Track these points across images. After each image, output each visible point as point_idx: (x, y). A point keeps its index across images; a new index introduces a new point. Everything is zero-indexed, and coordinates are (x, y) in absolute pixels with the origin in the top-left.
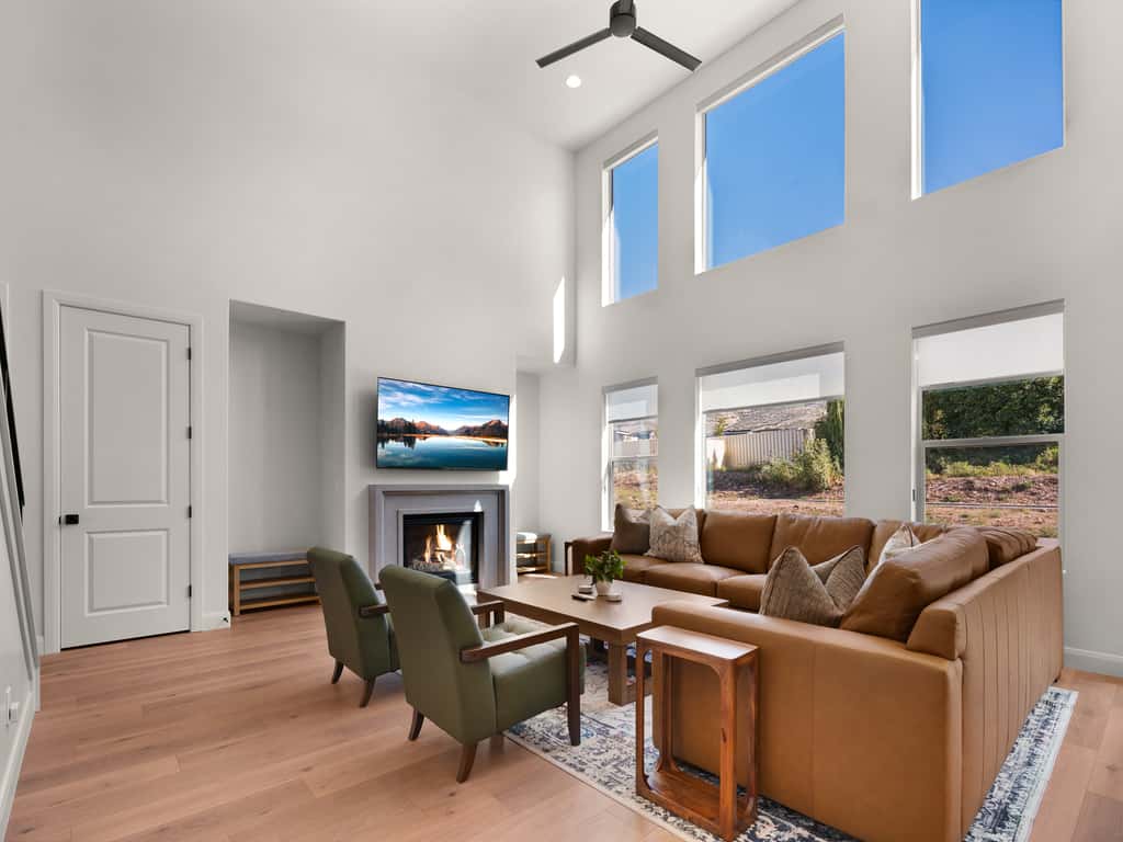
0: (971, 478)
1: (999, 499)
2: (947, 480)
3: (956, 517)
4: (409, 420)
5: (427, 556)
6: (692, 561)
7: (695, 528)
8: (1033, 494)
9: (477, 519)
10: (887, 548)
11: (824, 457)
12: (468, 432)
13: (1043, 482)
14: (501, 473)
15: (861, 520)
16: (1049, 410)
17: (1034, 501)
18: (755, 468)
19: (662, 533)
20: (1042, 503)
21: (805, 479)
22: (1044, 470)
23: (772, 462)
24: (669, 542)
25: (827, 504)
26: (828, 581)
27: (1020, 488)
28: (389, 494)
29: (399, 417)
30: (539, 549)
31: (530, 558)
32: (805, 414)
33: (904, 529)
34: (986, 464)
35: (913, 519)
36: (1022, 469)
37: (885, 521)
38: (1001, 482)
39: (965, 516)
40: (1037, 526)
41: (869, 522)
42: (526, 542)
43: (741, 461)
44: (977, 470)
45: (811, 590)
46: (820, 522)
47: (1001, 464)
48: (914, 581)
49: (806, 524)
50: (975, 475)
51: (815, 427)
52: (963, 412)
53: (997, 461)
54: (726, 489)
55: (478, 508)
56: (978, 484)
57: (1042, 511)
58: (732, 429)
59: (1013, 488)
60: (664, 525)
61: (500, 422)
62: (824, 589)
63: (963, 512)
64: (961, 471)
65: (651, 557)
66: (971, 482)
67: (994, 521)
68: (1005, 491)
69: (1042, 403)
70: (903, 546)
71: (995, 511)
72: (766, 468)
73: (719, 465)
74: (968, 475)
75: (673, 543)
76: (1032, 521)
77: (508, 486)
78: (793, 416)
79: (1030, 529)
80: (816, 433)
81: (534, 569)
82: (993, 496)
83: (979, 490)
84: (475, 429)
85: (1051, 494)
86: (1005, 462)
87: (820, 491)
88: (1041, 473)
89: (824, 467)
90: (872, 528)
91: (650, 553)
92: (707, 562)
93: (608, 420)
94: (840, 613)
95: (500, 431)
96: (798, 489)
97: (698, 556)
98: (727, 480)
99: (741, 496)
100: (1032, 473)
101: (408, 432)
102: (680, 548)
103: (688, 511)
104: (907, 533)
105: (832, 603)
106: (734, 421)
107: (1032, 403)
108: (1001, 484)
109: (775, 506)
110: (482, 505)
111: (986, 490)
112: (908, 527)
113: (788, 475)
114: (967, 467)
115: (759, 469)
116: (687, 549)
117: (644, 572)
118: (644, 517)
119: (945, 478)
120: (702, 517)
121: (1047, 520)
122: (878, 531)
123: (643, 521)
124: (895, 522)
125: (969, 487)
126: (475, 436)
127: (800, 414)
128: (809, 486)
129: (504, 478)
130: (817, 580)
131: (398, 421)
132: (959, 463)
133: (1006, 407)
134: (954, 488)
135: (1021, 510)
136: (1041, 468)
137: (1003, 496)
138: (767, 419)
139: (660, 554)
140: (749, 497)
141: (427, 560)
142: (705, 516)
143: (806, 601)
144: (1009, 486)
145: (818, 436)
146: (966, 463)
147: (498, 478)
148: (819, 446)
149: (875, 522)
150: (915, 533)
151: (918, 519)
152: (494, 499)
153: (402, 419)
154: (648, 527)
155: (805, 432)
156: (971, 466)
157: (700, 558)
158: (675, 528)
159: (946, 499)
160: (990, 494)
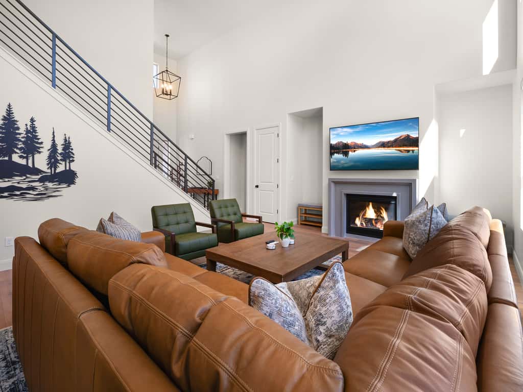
4: (345, 142)
12: (383, 145)
28: (336, 183)
29: (340, 141)
61: (408, 136)
84: (389, 142)
101: (344, 148)
126: (389, 147)
131: (339, 143)
152: (407, 189)
153: (341, 142)
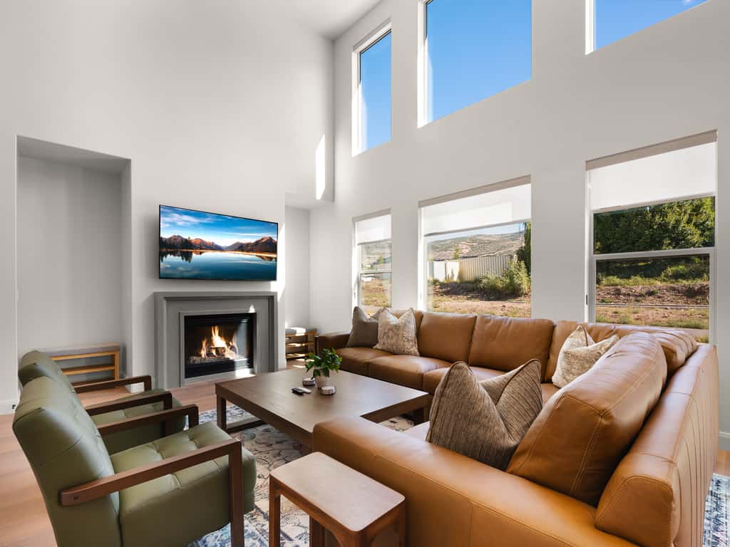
0: (619, 287)
1: (638, 301)
2: (603, 288)
3: (610, 313)
4: (186, 237)
5: (203, 353)
6: (409, 354)
7: (412, 326)
8: (659, 297)
9: (252, 318)
10: (565, 347)
11: (523, 274)
12: (241, 248)
13: (666, 290)
14: (272, 283)
15: (544, 320)
16: (670, 242)
17: (660, 301)
18: (477, 281)
19: (386, 331)
20: (666, 303)
21: (511, 288)
22: (666, 281)
23: (489, 276)
24: (392, 338)
25: (525, 305)
26: (501, 399)
27: (651, 293)
28: (171, 299)
29: (177, 235)
30: (309, 340)
31: (301, 347)
32: (513, 246)
33: (580, 330)
34: (629, 278)
35: (586, 320)
36: (652, 281)
37: (564, 321)
38: (638, 289)
39: (616, 313)
40: (664, 319)
41: (550, 322)
42: (297, 335)
43: (469, 276)
44: (623, 281)
45: (480, 414)
46: (510, 322)
47: (638, 278)
48: (604, 422)
49: (498, 324)
50: (621, 285)
51: (517, 254)
52: (613, 243)
53: (635, 275)
54: (459, 294)
55: (252, 310)
56: (623, 291)
57: (667, 309)
58: (466, 256)
59: (646, 294)
60: (387, 324)
61: (271, 239)
62: (494, 411)
63: (614, 309)
64: (612, 282)
65: (378, 349)
66: (619, 290)
67: (636, 316)
68: (641, 295)
69: (665, 237)
70: (579, 345)
71: (636, 309)
72: (484, 281)
73: (455, 279)
74: (617, 285)
75: (395, 338)
76: (661, 315)
77: (276, 293)
78: (505, 247)
79: (660, 321)
80: (518, 257)
81: (303, 355)
82: (633, 298)
83: (624, 295)
84: (248, 245)
85: (671, 297)
86: (641, 277)
87: (519, 296)
88: (664, 284)
89: (522, 279)
90: (552, 328)
91: (378, 346)
92: (423, 354)
93: (356, 243)
94: (512, 443)
95: (270, 246)
96: (507, 294)
97: (415, 349)
98: (460, 288)
99: (468, 299)
100: (658, 283)
101: (185, 248)
102: (401, 343)
103: (407, 313)
104: (583, 333)
105: (503, 429)
106: (467, 251)
107: (659, 237)
108: (638, 290)
109: (490, 306)
110: (255, 308)
111: (629, 295)
112: (583, 328)
113: (500, 285)
114: (616, 280)
115: (480, 281)
116: (406, 343)
117: (368, 364)
118: (375, 317)
119: (602, 287)
120: (419, 317)
121: (671, 315)
122: (558, 331)
123: (374, 321)
124: (571, 323)
125: (618, 293)
126: (248, 251)
127: (509, 246)
128: (511, 292)
129: (275, 287)
130: (488, 400)
131: (175, 238)
132: (611, 277)
133: (641, 240)
134: (608, 293)
135: (652, 308)
136: (664, 280)
137: (639, 298)
138: (488, 250)
139: (385, 347)
140: (473, 300)
141: (203, 356)
142: (422, 316)
143: (473, 428)
144: (644, 291)
145: (520, 259)
146: (616, 277)
147: (270, 287)
148: (520, 266)
149: (555, 322)
150: (589, 334)
151: (590, 320)
152: (266, 303)
153: (179, 236)
154: (377, 324)
155: (511, 257)
156: (618, 279)
157: (416, 351)
158: (397, 327)
159: (603, 301)
160: (631, 297)
